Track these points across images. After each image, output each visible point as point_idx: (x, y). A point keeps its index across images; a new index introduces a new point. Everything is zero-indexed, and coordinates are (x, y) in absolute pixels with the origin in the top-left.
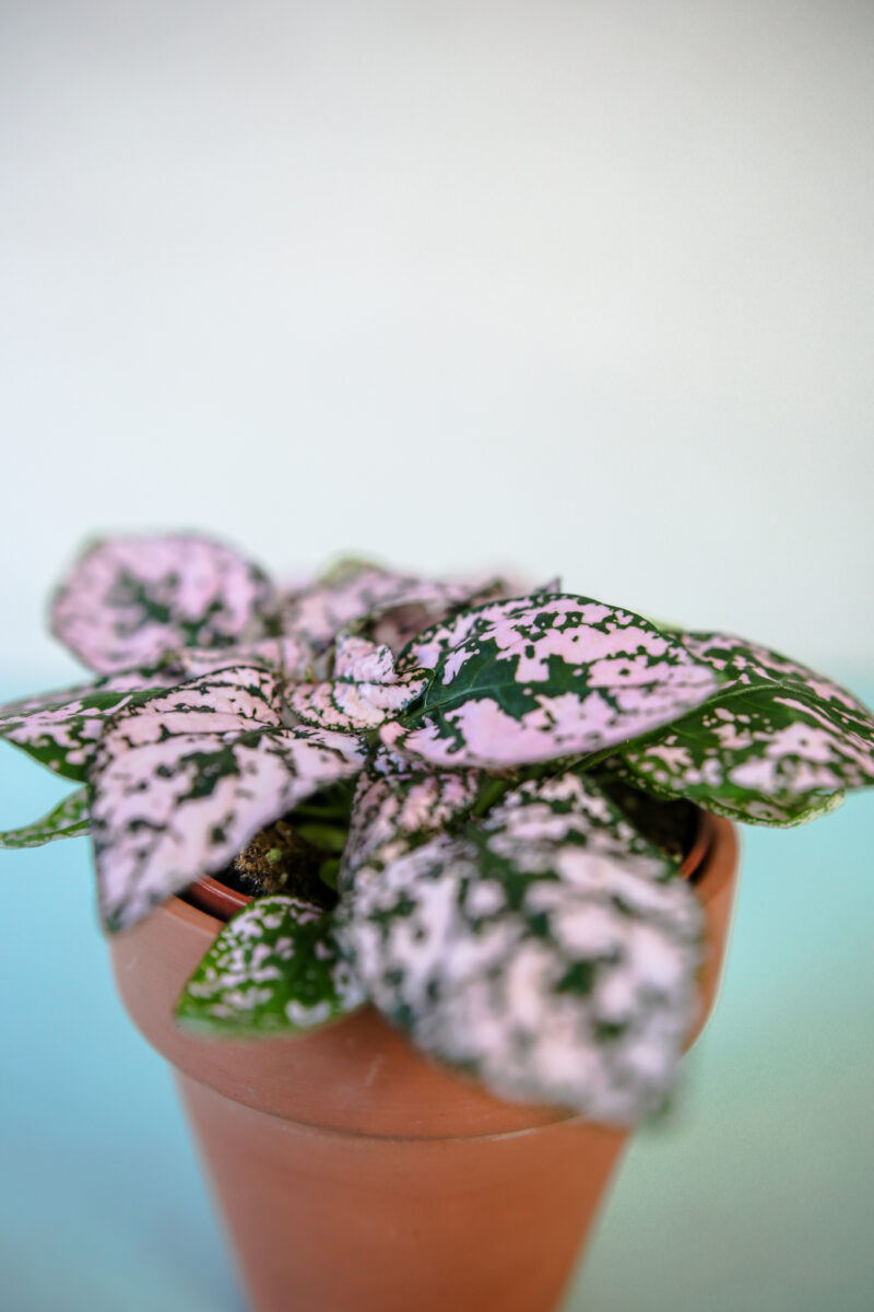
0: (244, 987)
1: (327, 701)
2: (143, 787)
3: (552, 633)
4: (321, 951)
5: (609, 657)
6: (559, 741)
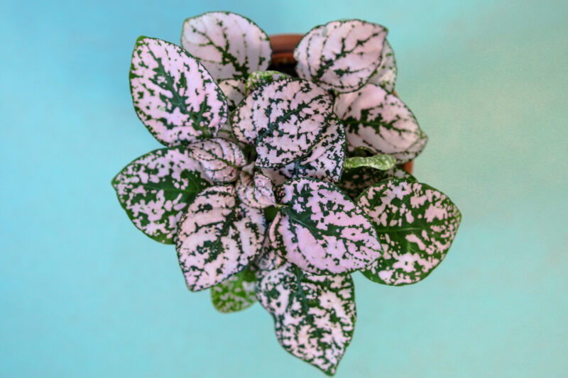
2: (193, 254)
3: (331, 213)
5: (349, 227)
6: (327, 255)
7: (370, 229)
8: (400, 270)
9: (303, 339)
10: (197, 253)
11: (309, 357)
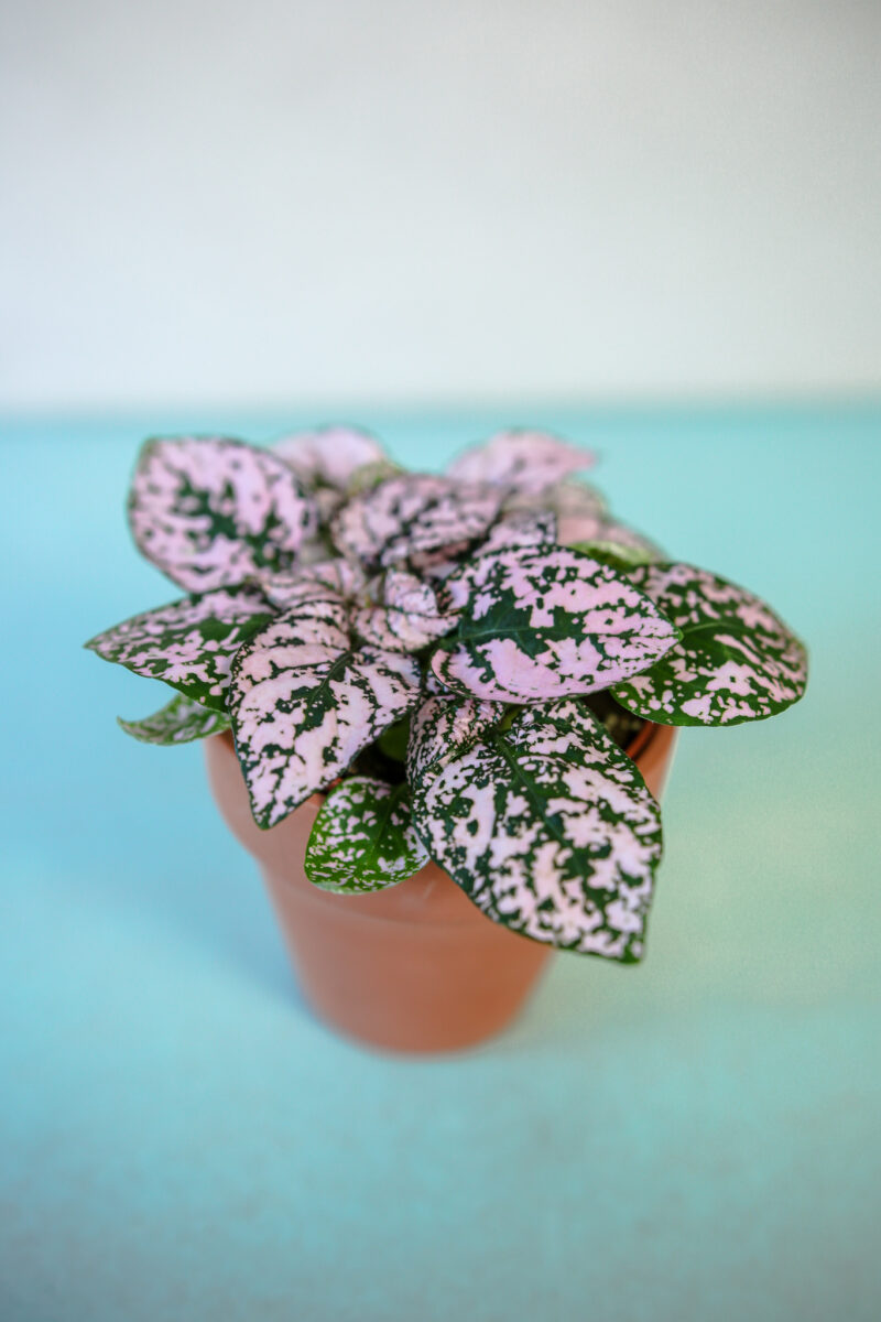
0: (344, 846)
1: (384, 627)
2: (270, 719)
3: (556, 586)
4: (395, 820)
5: (598, 609)
6: (563, 678)
7: (640, 605)
8: (725, 693)
9: (548, 883)
10: (277, 714)
11: (570, 934)
